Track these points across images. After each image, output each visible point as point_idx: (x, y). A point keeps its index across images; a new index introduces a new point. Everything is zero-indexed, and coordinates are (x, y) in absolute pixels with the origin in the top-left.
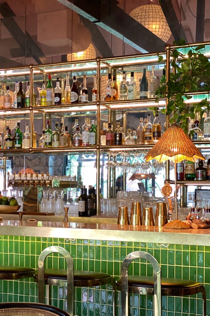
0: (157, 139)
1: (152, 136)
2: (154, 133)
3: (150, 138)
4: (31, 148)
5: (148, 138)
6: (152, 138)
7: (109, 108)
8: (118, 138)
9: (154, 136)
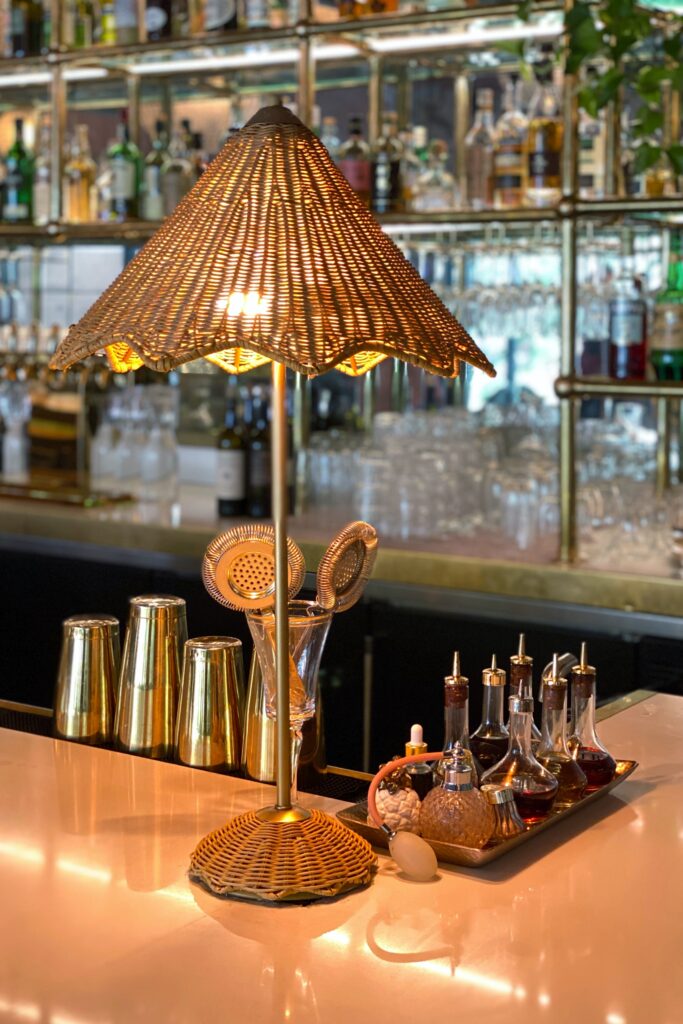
0: (547, 184)
1: (524, 172)
2: (532, 157)
3: (517, 181)
4: (56, 223)
5: (508, 182)
6: (525, 182)
7: (372, 52)
8: (382, 184)
9: (532, 174)
